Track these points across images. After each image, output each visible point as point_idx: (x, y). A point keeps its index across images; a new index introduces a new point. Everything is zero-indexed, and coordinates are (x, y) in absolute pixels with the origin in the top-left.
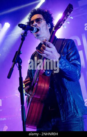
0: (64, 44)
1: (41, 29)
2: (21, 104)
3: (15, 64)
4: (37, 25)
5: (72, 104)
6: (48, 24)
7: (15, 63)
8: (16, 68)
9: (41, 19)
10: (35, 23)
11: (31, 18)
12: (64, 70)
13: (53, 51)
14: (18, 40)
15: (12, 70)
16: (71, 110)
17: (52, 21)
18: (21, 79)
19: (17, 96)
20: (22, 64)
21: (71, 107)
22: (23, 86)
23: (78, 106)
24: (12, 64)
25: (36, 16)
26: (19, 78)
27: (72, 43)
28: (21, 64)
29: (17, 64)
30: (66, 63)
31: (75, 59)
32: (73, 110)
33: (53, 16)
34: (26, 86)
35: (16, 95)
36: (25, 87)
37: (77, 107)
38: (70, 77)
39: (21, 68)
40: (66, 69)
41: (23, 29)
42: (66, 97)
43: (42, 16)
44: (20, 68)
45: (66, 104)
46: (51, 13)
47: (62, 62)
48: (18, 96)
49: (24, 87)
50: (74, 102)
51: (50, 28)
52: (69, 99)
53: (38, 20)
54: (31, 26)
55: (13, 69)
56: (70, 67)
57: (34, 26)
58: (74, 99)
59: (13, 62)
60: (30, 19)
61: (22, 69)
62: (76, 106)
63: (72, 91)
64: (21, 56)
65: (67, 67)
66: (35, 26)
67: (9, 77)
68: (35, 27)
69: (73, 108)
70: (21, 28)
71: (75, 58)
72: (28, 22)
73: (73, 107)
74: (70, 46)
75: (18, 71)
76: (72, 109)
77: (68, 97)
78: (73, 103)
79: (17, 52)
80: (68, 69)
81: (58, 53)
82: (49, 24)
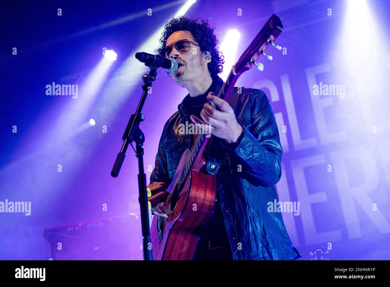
0: (244, 102)
1: (189, 64)
2: (143, 235)
3: (129, 144)
4: (178, 55)
5: (259, 237)
6: (206, 54)
7: (129, 141)
8: (131, 153)
9: (189, 42)
10: (175, 52)
11: (166, 38)
12: (248, 163)
13: (228, 120)
14: (135, 91)
15: (121, 158)
16: (257, 251)
17: (215, 45)
18: (142, 177)
19: (134, 216)
20: (144, 143)
21: (257, 246)
22: (146, 193)
23: (273, 242)
24: (121, 143)
25: (177, 36)
26: (139, 175)
27: (262, 99)
28: (143, 145)
29: (134, 143)
30: (254, 146)
31: (269, 137)
32: (263, 253)
33: (216, 33)
34: (153, 192)
35: (132, 214)
36: (152, 196)
37: (271, 245)
38: (260, 177)
39: (143, 154)
40: (254, 160)
41: (146, 65)
42: (247, 222)
43: (191, 36)
44: (140, 153)
45: (245, 239)
46: (211, 27)
47: (246, 144)
48: (137, 217)
49: (149, 195)
50: (264, 234)
51: (210, 61)
52: (252, 226)
53: (181, 45)
54: (167, 57)
55: (124, 156)
56: (261, 156)
57: (172, 57)
58: (263, 227)
59: (124, 139)
60: (164, 42)
61: (144, 156)
62: (268, 244)
63: (259, 210)
64: (141, 126)
65: (255, 154)
66: (175, 58)
67: (115, 173)
68: (175, 60)
69: (262, 247)
70: (142, 61)
71: (269, 134)
72: (160, 49)
73: (260, 245)
74: (257, 106)
75: (136, 160)
76: (260, 249)
77: (251, 222)
78: (262, 236)
79: (133, 116)
80: (257, 160)
81: (237, 123)
82: (208, 52)
